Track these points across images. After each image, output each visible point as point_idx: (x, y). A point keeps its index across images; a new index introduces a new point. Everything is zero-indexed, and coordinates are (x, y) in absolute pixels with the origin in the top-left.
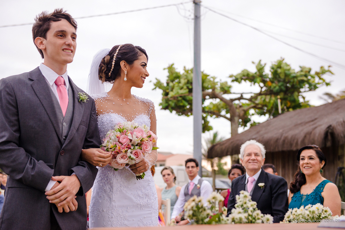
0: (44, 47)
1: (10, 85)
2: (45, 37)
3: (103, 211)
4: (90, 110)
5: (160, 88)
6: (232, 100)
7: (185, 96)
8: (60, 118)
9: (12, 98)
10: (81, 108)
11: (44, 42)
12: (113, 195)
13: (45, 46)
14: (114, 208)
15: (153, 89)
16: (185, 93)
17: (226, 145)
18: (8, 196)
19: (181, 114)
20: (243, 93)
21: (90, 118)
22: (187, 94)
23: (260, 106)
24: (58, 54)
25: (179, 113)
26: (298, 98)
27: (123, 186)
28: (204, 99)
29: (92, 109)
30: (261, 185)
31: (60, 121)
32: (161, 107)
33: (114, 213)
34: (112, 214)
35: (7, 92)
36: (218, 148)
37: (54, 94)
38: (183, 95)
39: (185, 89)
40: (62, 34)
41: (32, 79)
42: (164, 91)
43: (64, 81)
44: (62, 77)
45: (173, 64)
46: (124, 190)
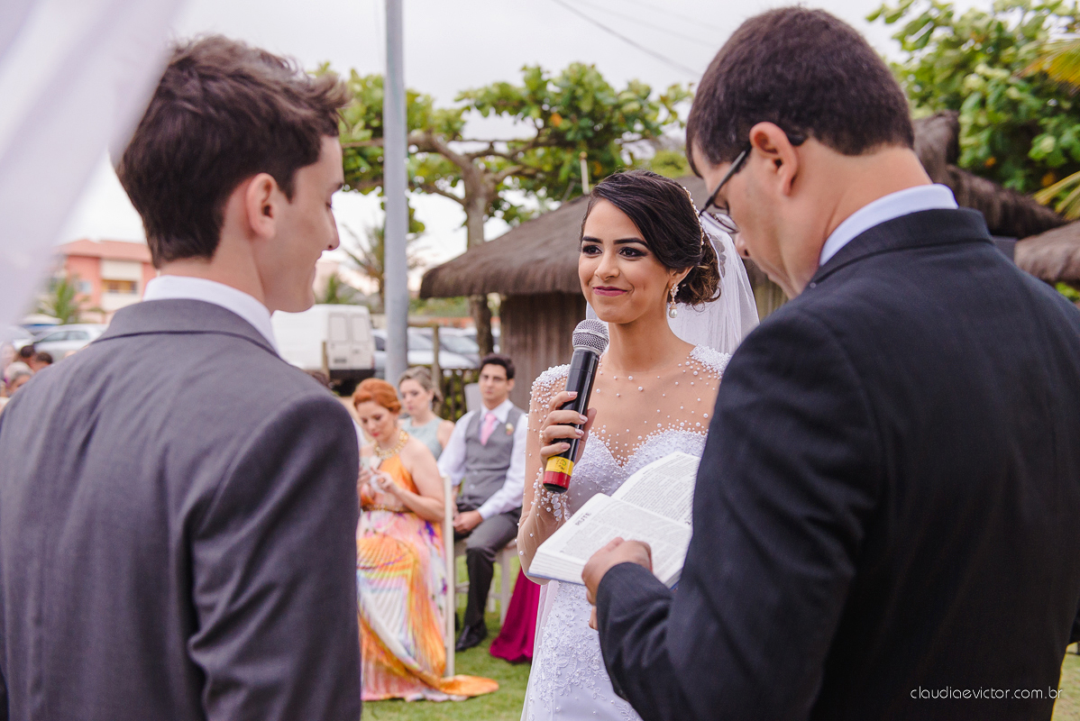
6: (472, 157)
7: (364, 147)
16: (363, 140)
20: (496, 141)
22: (368, 142)
23: (528, 171)
26: (620, 154)
38: (357, 145)
39: (362, 130)
45: (328, 64)
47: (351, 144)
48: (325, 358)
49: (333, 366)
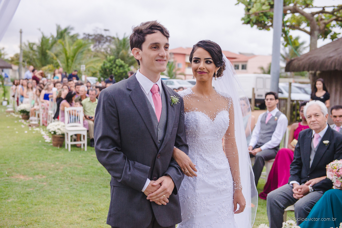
0: (140, 58)
1: (112, 97)
2: (141, 48)
3: (188, 198)
4: (180, 109)
5: (243, 3)
6: (313, 14)
7: (266, 12)
8: (155, 124)
9: (114, 110)
10: (173, 111)
11: (140, 53)
12: (197, 185)
13: (141, 56)
14: (198, 196)
15: (236, 4)
16: (266, 9)
17: (303, 61)
18: (114, 194)
19: (261, 28)
21: (180, 117)
22: (268, 10)
23: (340, 19)
24: (152, 64)
25: (260, 27)
27: (205, 176)
28: (285, 14)
29: (181, 108)
30: (326, 142)
31: (156, 127)
32: (243, 22)
33: (198, 200)
34: (196, 201)
35: (110, 104)
36: (296, 63)
37: (149, 102)
38: (264, 11)
39: (267, 6)
40: (156, 46)
41: (130, 89)
42: (246, 6)
43: (159, 88)
44: (156, 84)
46: (206, 179)
47: (262, 11)
48: (254, 94)
49: (257, 97)
